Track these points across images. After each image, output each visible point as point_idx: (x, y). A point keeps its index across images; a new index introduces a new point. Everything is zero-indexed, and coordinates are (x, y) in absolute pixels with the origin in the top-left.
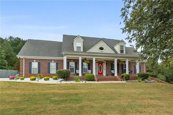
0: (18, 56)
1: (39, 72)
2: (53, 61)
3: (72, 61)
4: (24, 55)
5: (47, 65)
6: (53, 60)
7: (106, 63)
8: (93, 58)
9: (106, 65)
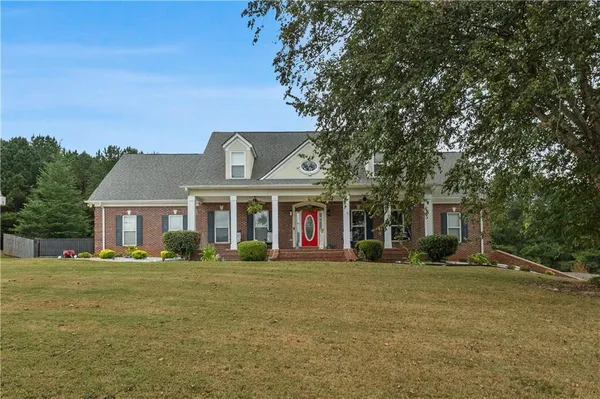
0: (90, 202)
1: (140, 242)
2: (175, 212)
3: (222, 207)
4: (104, 199)
5: (160, 223)
6: (176, 208)
7: (328, 211)
8: (271, 197)
9: (328, 215)
